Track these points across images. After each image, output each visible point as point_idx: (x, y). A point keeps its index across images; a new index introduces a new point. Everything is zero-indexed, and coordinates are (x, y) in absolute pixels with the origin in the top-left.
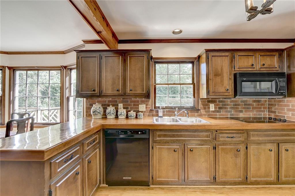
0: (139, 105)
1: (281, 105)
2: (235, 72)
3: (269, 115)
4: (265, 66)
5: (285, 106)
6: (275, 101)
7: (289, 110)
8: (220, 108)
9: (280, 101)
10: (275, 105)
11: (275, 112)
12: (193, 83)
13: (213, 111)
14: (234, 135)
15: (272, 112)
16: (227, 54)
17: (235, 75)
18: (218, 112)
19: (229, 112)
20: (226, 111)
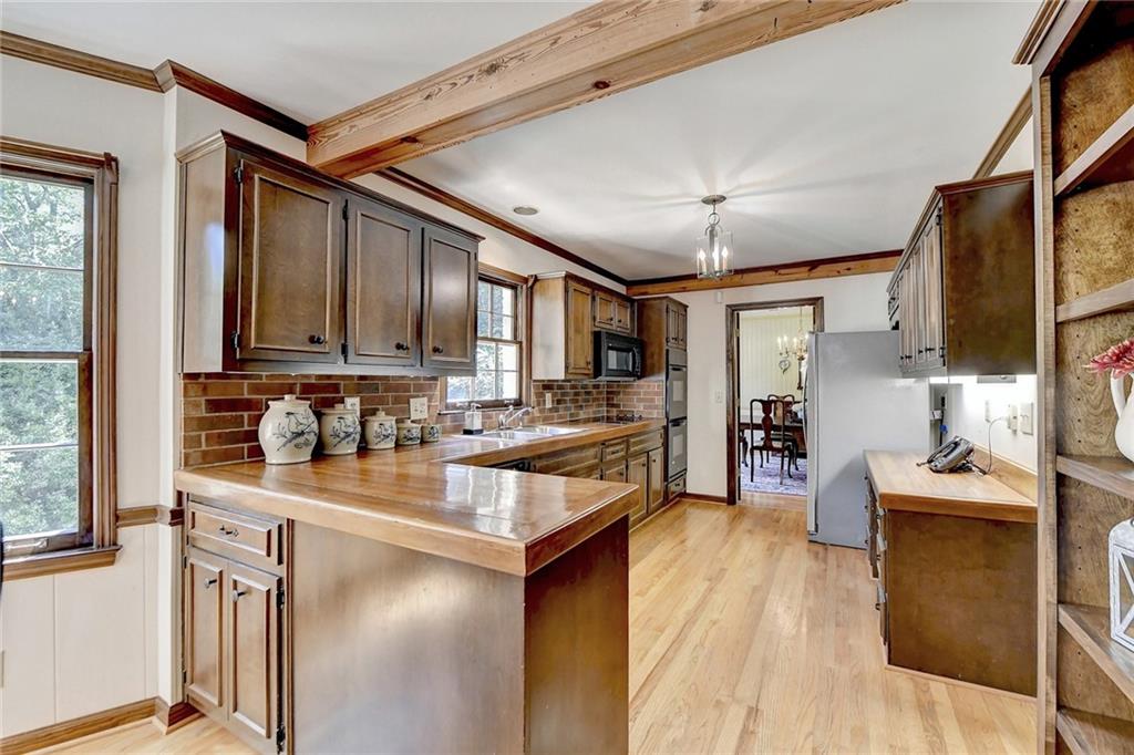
0: (411, 400)
1: (629, 393)
2: (597, 329)
3: (608, 411)
4: (621, 325)
5: (635, 394)
6: (618, 386)
7: (640, 400)
8: (559, 402)
9: (626, 387)
10: (619, 393)
11: (618, 406)
12: (516, 340)
13: (550, 410)
14: (618, 448)
15: (613, 406)
16: (588, 290)
17: (597, 336)
18: (557, 410)
19: (569, 409)
20: (567, 409)
